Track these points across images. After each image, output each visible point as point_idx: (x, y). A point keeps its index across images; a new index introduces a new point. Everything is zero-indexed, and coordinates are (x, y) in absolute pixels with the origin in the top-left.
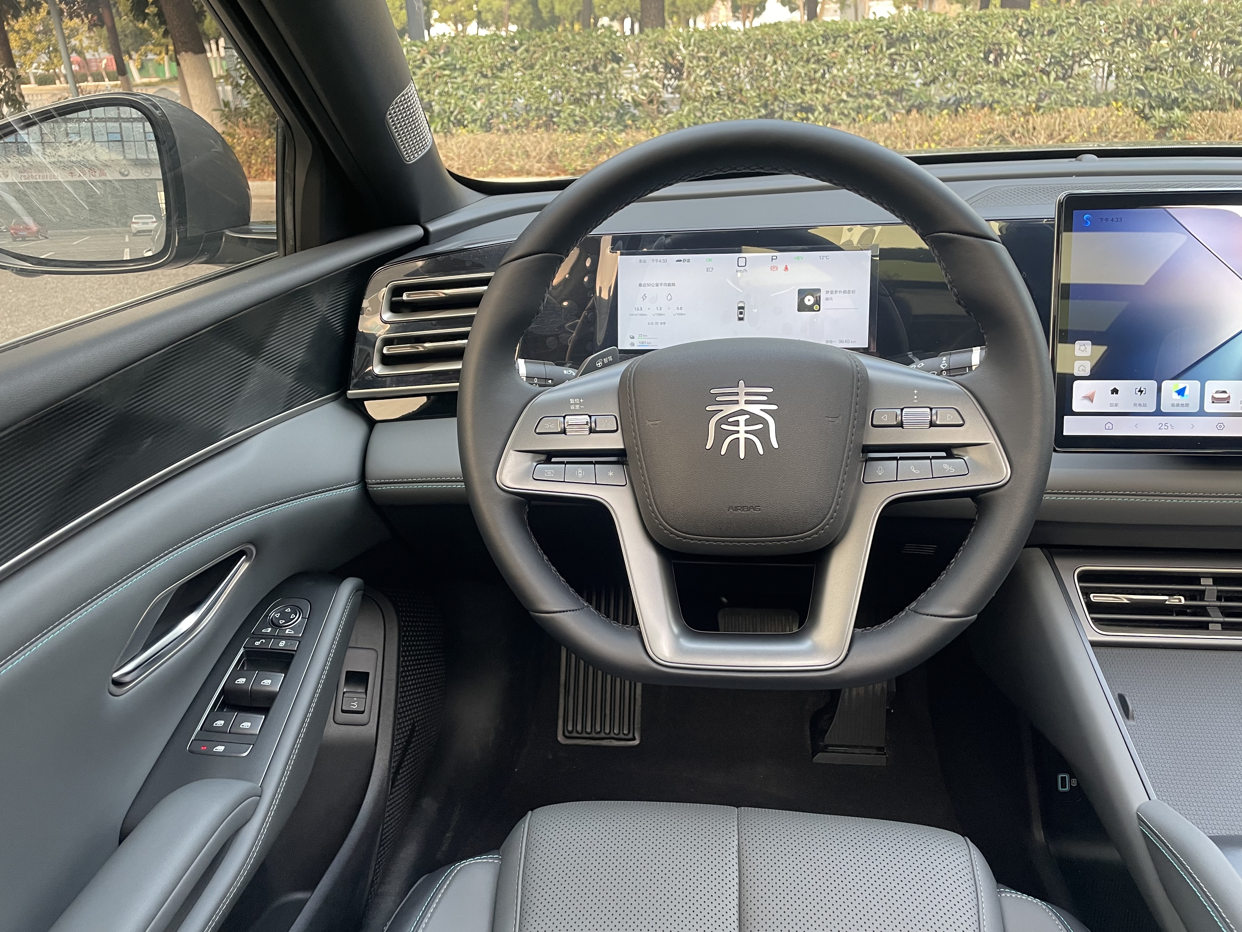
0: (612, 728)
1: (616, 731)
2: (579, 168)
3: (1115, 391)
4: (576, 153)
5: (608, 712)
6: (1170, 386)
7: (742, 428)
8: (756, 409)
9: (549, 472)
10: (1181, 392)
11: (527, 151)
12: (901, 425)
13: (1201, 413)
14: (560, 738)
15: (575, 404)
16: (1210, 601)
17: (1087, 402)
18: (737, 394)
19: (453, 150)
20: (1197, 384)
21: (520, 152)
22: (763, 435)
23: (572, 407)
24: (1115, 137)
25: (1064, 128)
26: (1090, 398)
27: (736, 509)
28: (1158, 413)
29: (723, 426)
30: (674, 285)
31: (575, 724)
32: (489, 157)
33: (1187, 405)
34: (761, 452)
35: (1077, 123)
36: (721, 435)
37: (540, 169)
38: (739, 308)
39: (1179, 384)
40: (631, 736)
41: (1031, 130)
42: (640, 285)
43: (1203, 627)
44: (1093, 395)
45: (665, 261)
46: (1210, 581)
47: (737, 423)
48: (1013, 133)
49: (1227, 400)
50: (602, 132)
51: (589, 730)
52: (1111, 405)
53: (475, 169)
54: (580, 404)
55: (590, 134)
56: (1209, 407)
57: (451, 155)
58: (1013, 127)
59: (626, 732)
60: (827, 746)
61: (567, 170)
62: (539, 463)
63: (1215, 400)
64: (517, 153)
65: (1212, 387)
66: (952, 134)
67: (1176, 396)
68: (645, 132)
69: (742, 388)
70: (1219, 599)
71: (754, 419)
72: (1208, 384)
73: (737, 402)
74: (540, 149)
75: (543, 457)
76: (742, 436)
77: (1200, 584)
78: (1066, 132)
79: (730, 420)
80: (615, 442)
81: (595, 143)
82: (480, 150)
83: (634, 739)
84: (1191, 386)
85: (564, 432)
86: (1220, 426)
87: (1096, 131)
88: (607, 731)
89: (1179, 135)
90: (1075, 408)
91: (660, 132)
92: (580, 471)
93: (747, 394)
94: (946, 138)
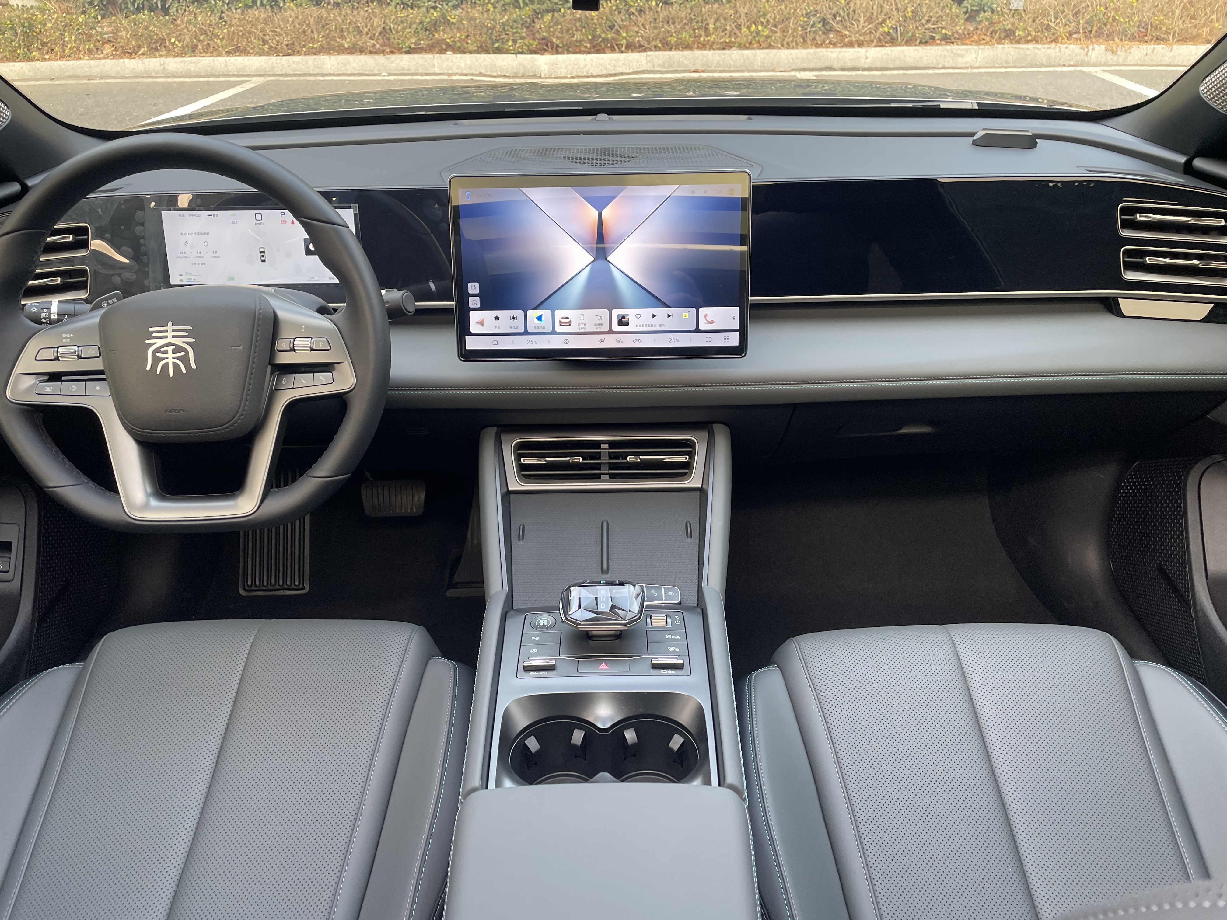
0: (285, 580)
1: (289, 583)
2: (413, 46)
3: (497, 318)
4: (409, 30)
5: (281, 568)
6: (532, 314)
7: (170, 355)
8: (179, 342)
9: (48, 388)
10: (539, 318)
11: (358, 27)
12: (293, 350)
13: (553, 332)
14: (242, 592)
15: (66, 338)
16: (605, 460)
17: (479, 326)
18: (166, 331)
19: (280, 26)
20: (549, 312)
21: (351, 29)
22: (185, 359)
23: (64, 340)
24: (928, 21)
25: (881, 12)
26: (481, 323)
27: (170, 411)
28: (526, 333)
29: (158, 354)
30: (208, 234)
31: (253, 579)
32: (319, 33)
33: (544, 327)
34: (184, 371)
35: (894, 7)
36: (156, 360)
37: (374, 45)
38: (261, 252)
39: (538, 313)
40: (301, 586)
41: (851, 13)
42: (182, 234)
43: (597, 478)
44: (483, 320)
45: (199, 215)
46: (607, 446)
47: (166, 352)
48: (835, 16)
49: (569, 323)
50: (435, 8)
51: (265, 584)
52: (495, 328)
53: (304, 46)
54: (70, 338)
55: (424, 9)
56: (559, 329)
57: (278, 30)
58: (835, 9)
59: (297, 583)
60: (457, 583)
61: (402, 48)
62: (42, 381)
63: (562, 324)
64: (348, 29)
65: (559, 314)
66: (778, 17)
67: (536, 321)
68: (480, 8)
69: (170, 327)
70: (610, 458)
71: (178, 349)
72: (557, 313)
73: (166, 337)
74: (372, 26)
75: (46, 378)
76: (170, 361)
77: (600, 448)
78: (883, 16)
79: (162, 350)
80: (98, 364)
81: (428, 20)
82: (309, 25)
83: (304, 588)
84: (546, 314)
85: (57, 359)
86: (566, 342)
87: (910, 14)
88: (281, 583)
89: (987, 19)
90: (473, 330)
91: (495, 7)
92: (73, 387)
93: (173, 331)
94: (772, 21)
